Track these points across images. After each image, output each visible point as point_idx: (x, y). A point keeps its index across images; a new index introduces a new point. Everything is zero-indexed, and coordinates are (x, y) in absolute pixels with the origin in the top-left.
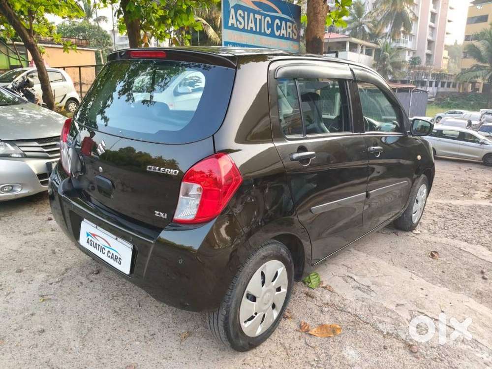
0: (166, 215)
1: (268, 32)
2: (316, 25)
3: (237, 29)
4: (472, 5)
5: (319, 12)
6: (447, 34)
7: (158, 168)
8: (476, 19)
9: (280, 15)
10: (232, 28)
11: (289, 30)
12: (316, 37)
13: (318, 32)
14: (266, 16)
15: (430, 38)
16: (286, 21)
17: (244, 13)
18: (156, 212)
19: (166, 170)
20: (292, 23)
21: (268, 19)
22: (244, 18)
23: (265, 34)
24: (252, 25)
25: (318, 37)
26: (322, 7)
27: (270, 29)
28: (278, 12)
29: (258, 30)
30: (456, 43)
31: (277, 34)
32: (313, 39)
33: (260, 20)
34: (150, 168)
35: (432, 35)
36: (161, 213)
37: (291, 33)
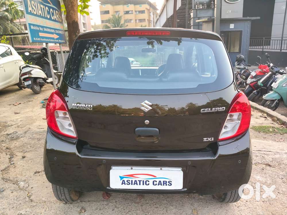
0: (213, 138)
1: (49, 17)
2: (74, 13)
3: (33, 14)
4: (100, 5)
5: (75, 5)
6: (91, 19)
7: (210, 109)
8: (104, 12)
9: (52, 6)
10: (30, 13)
11: (58, 16)
12: (75, 21)
13: (75, 18)
14: (46, 6)
15: (84, 22)
16: (56, 10)
17: (35, 3)
18: (204, 139)
19: (217, 108)
20: (58, 11)
21: (47, 8)
22: (35, 6)
23: (47, 18)
24: (40, 12)
25: (76, 21)
26: (76, 2)
27: (49, 15)
28: (51, 4)
29: (44, 16)
30: (95, 25)
31: (53, 18)
32: (73, 22)
33: (43, 8)
34: (203, 111)
35: (84, 20)
36: (208, 138)
37: (58, 18)
